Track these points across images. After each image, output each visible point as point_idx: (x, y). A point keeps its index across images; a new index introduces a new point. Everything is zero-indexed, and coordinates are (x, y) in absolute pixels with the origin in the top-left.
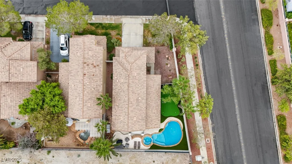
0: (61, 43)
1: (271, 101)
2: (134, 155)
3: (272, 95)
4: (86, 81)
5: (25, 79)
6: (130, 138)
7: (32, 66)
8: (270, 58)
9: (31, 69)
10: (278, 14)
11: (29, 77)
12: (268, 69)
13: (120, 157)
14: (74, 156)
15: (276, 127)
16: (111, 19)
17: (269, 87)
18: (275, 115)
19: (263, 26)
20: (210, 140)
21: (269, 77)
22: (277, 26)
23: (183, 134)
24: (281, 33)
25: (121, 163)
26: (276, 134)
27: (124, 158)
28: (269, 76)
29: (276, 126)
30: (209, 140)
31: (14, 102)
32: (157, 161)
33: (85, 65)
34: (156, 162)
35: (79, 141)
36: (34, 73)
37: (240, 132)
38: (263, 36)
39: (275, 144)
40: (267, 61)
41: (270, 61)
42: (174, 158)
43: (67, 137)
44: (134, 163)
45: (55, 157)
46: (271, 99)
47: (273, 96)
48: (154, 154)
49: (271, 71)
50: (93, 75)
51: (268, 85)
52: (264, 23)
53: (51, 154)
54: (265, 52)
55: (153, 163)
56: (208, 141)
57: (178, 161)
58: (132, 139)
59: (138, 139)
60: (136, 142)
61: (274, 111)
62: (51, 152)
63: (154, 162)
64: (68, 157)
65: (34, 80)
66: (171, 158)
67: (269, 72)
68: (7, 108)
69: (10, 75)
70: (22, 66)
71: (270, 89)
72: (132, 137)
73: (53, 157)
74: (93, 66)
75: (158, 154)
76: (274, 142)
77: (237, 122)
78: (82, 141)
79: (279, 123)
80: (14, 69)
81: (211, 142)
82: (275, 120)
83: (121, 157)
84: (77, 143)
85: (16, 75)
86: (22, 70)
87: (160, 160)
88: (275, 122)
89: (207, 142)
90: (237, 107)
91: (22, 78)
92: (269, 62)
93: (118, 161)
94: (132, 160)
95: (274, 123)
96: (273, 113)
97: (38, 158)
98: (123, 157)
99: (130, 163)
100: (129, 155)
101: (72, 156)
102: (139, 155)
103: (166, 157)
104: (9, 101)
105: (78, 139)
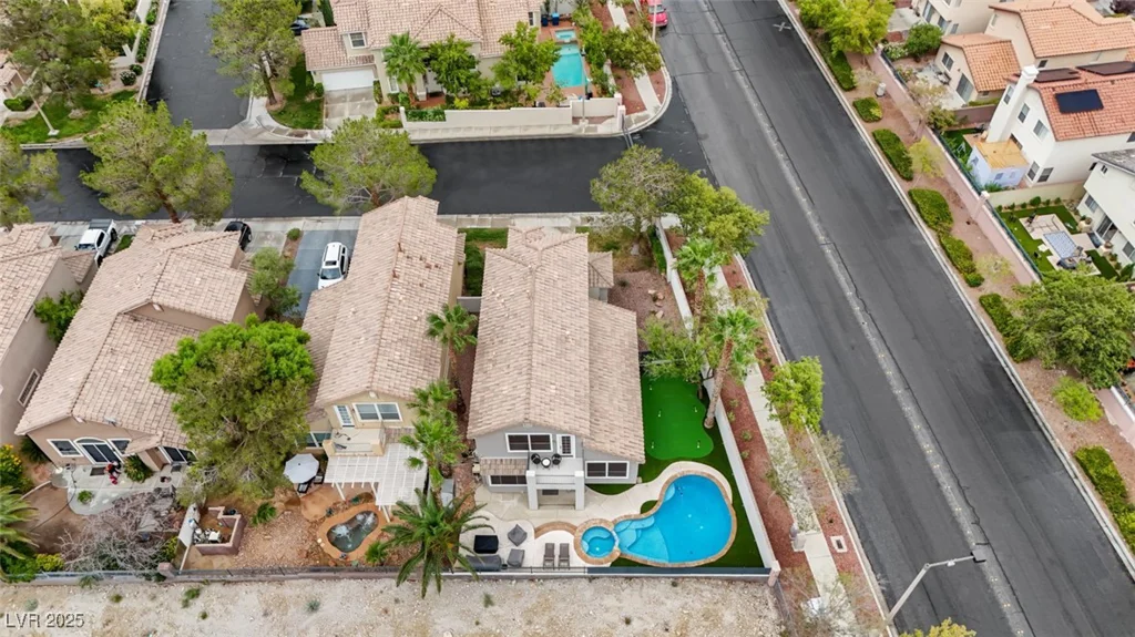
0: (328, 259)
1: (1032, 410)
2: (542, 600)
3: (1026, 391)
4: (398, 293)
5: (200, 305)
6: (530, 532)
7: (232, 280)
8: (977, 293)
9: (224, 286)
10: (959, 200)
11: (212, 304)
12: (983, 321)
13: (486, 606)
14: (292, 610)
15: (1085, 491)
16: (481, 221)
17: (1006, 369)
18: (1065, 453)
19: (926, 222)
20: (848, 542)
21: (996, 343)
22: (968, 223)
23: (734, 518)
24: (986, 238)
25: (490, 632)
26: (1098, 518)
27: (501, 612)
28: (994, 340)
29: (1087, 489)
30: (843, 543)
31: (137, 376)
32: (640, 618)
33: (401, 255)
34: (635, 623)
35: (325, 554)
36: (231, 298)
37: (958, 508)
38: (936, 246)
39: (1111, 554)
40: (971, 302)
41: (980, 300)
42: (711, 607)
43: (280, 537)
44: (545, 630)
45: (208, 620)
46: (1030, 402)
47: (1033, 394)
48: (628, 591)
49: (994, 327)
50: (421, 285)
51: (1004, 365)
52: (926, 216)
53: (198, 605)
54: (957, 279)
55: (624, 625)
56: (840, 546)
57: (728, 617)
58: (536, 537)
59: (559, 537)
60: (553, 545)
61: (1058, 440)
62: (201, 597)
63: (628, 622)
64: (266, 614)
65: (224, 314)
66: (698, 605)
67: (991, 328)
68: (106, 389)
69: (160, 285)
70: (201, 274)
71: (1013, 375)
72: (538, 532)
73: (204, 616)
74: (424, 265)
75: (645, 590)
76: (1103, 545)
77: (931, 474)
78: (335, 553)
79: (1091, 472)
80: (178, 275)
81: (853, 549)
82: (1073, 468)
83: (490, 608)
84: (315, 560)
85: (177, 290)
86: (197, 283)
87: (652, 617)
88: (1076, 477)
89: (836, 548)
90: (917, 426)
91: (189, 302)
92: (978, 304)
93: (477, 623)
94: (536, 619)
95: (1075, 481)
96: (1053, 445)
97: (138, 625)
98: (496, 608)
99: (525, 633)
100: (523, 600)
101: (286, 608)
102: (564, 600)
103: (677, 603)
104: (120, 371)
105: (322, 545)
